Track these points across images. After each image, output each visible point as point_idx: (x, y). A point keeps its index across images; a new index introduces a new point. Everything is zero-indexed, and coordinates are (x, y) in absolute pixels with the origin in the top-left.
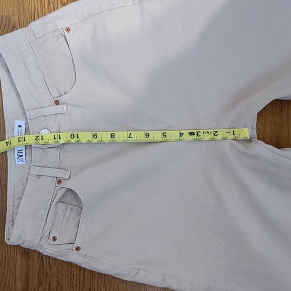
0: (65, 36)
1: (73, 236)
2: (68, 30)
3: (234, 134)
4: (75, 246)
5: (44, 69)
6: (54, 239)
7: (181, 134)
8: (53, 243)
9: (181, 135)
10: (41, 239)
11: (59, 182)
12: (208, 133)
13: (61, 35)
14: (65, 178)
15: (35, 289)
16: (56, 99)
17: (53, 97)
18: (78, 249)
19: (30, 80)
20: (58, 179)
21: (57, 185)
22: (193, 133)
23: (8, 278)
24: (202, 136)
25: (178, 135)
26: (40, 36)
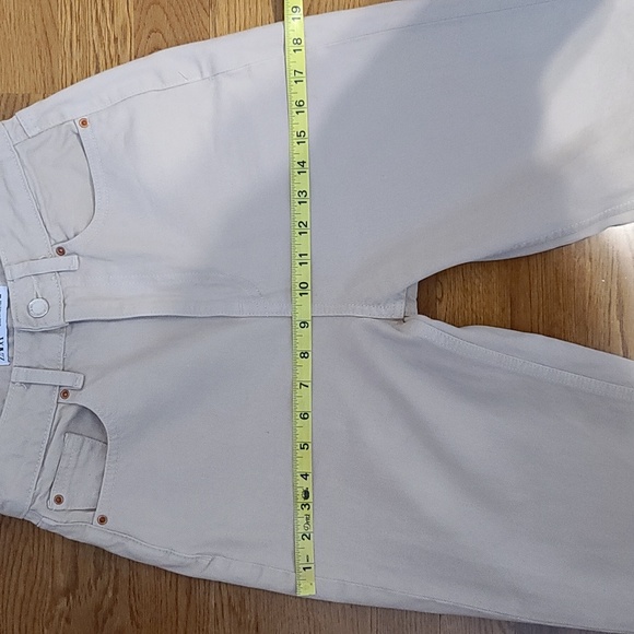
0: (78, 135)
1: (94, 494)
2: (84, 123)
3: (304, 569)
4: (98, 513)
5: (38, 191)
6: (59, 500)
7: (307, 475)
8: (56, 506)
9: (305, 476)
10: (34, 498)
11: (65, 394)
12: (307, 523)
13: (71, 133)
14: (76, 387)
15: (89, 583)
16: (60, 245)
17: (53, 242)
18: (103, 520)
19: (14, 210)
20: (62, 389)
21: (61, 400)
22: (306, 497)
23: (40, 566)
24: (302, 513)
25: (305, 471)
26: (34, 134)
